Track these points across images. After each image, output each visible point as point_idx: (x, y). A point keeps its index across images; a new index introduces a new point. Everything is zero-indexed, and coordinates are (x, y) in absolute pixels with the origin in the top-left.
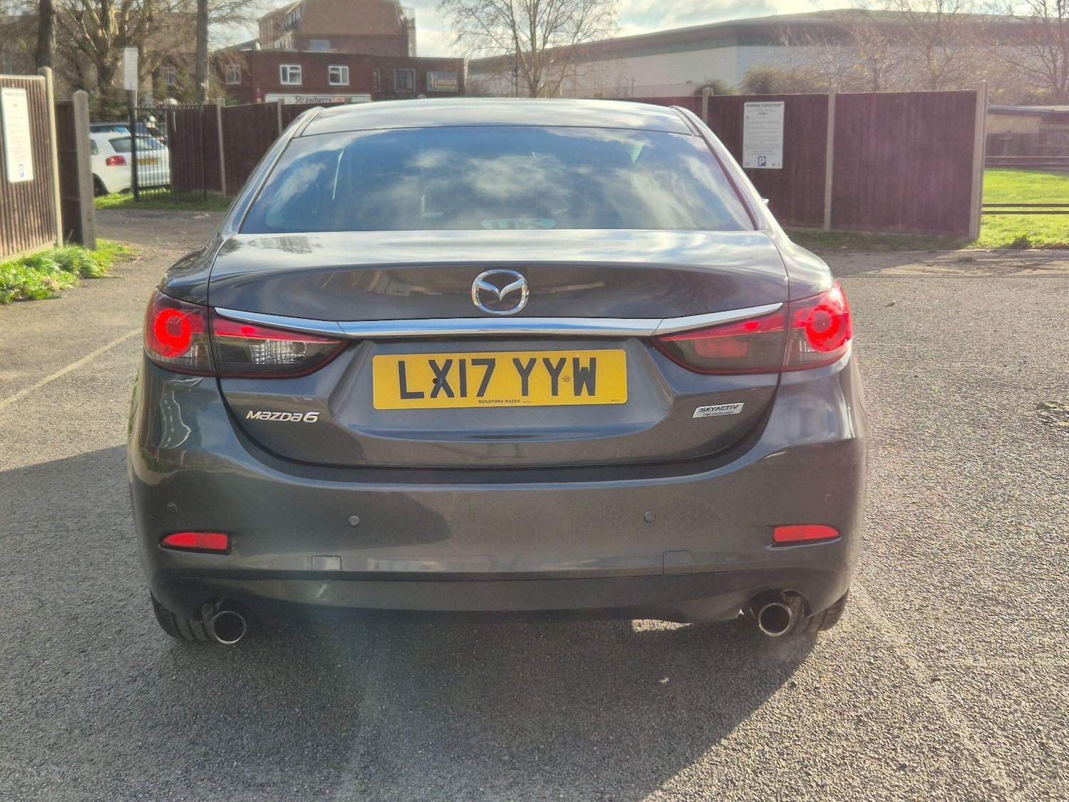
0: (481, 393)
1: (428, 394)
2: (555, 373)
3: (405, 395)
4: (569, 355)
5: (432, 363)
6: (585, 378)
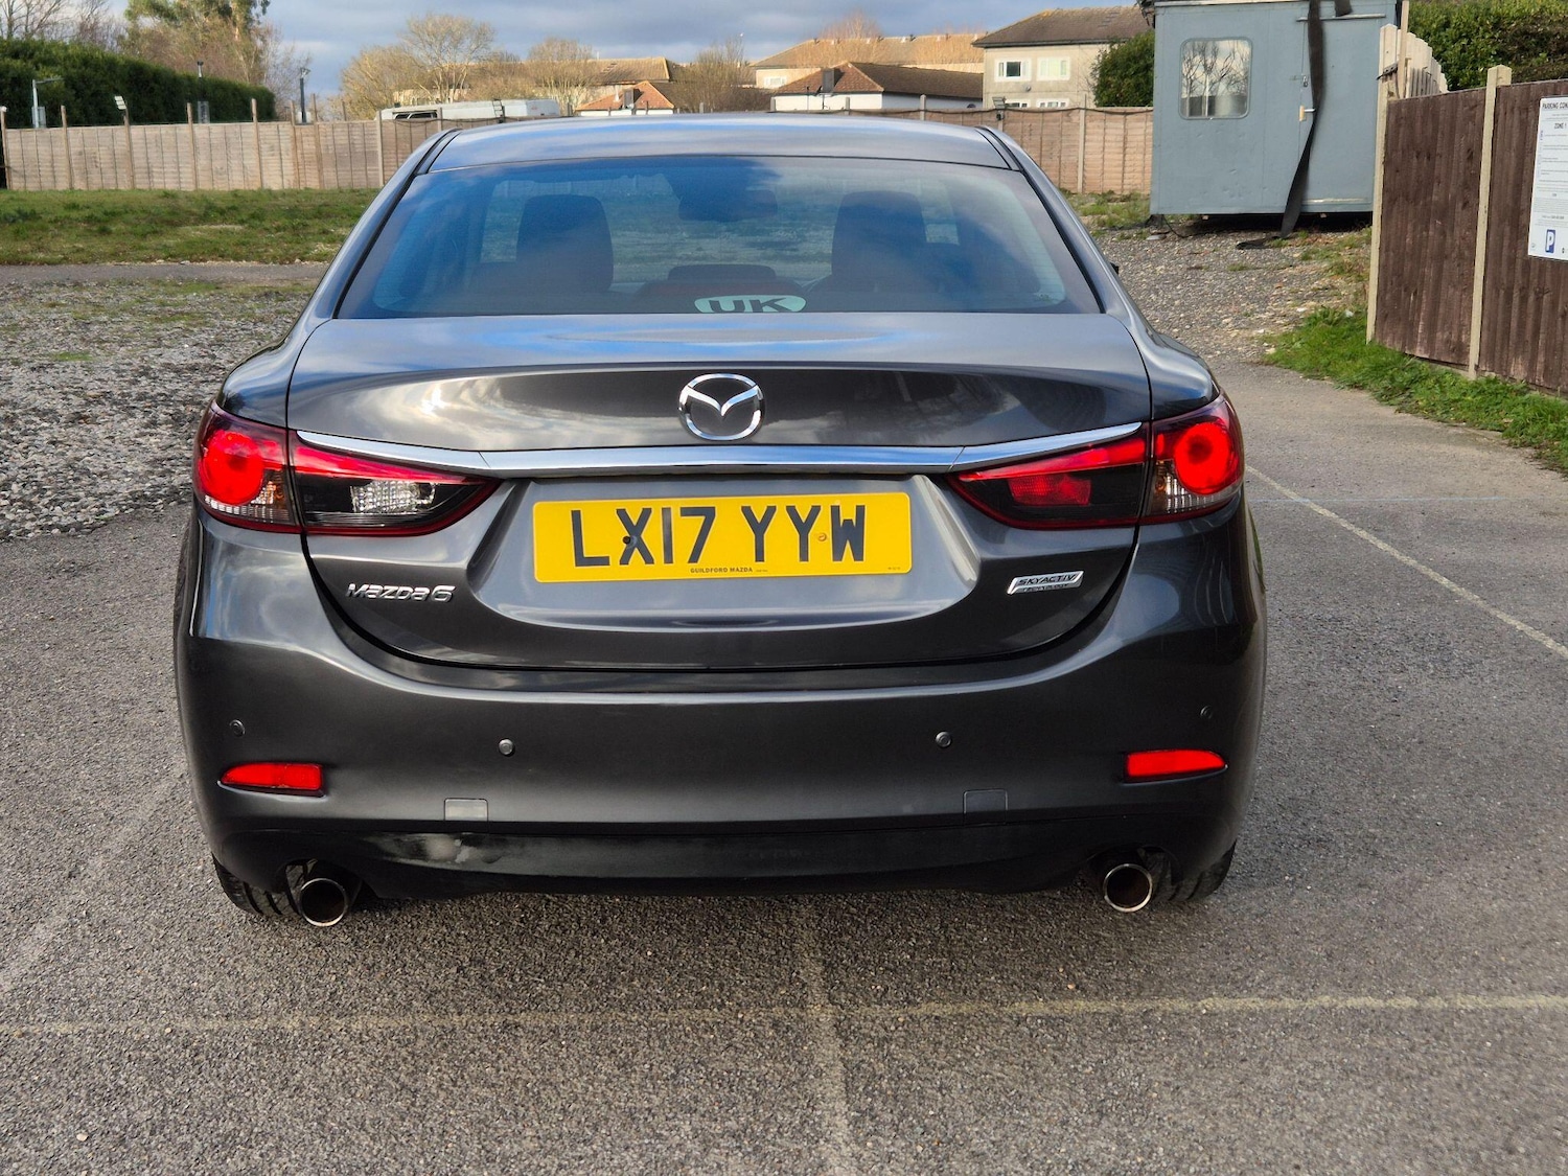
3: (581, 560)
6: (849, 535)
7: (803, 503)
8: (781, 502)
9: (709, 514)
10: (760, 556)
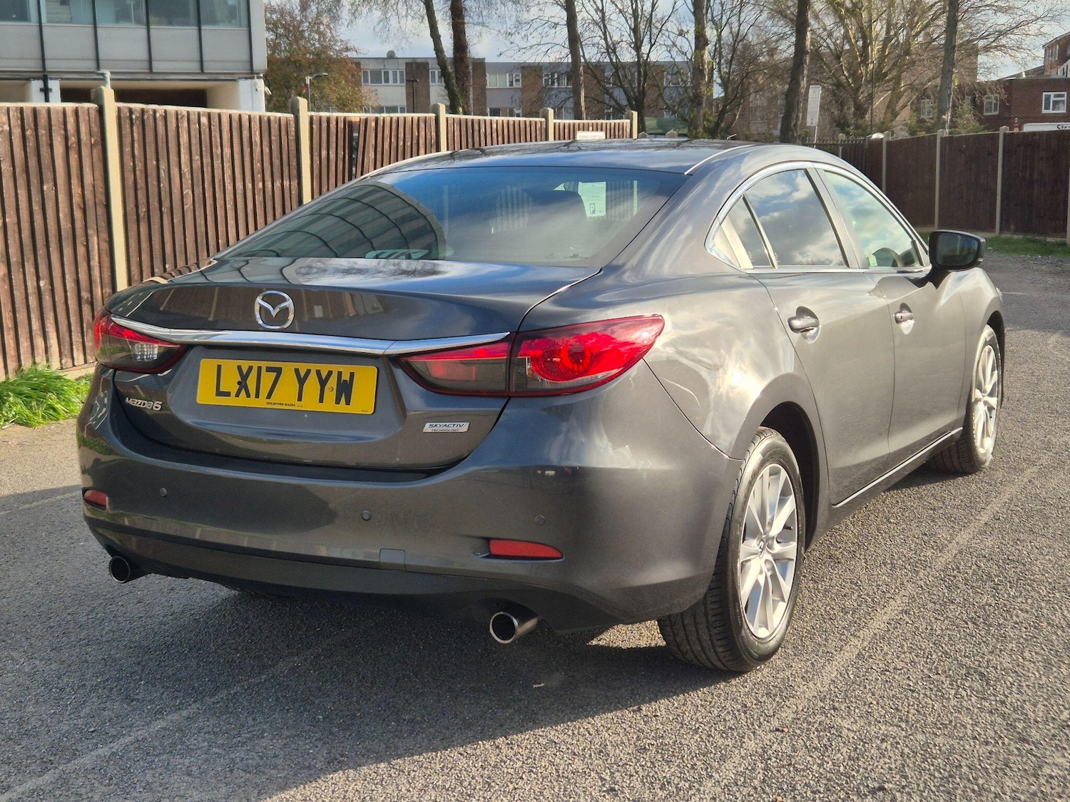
0: (269, 397)
1: (233, 394)
2: (323, 383)
3: (220, 393)
4: (336, 368)
5: (239, 368)
7: (324, 368)
8: (314, 367)
9: (278, 371)
10: (300, 399)
